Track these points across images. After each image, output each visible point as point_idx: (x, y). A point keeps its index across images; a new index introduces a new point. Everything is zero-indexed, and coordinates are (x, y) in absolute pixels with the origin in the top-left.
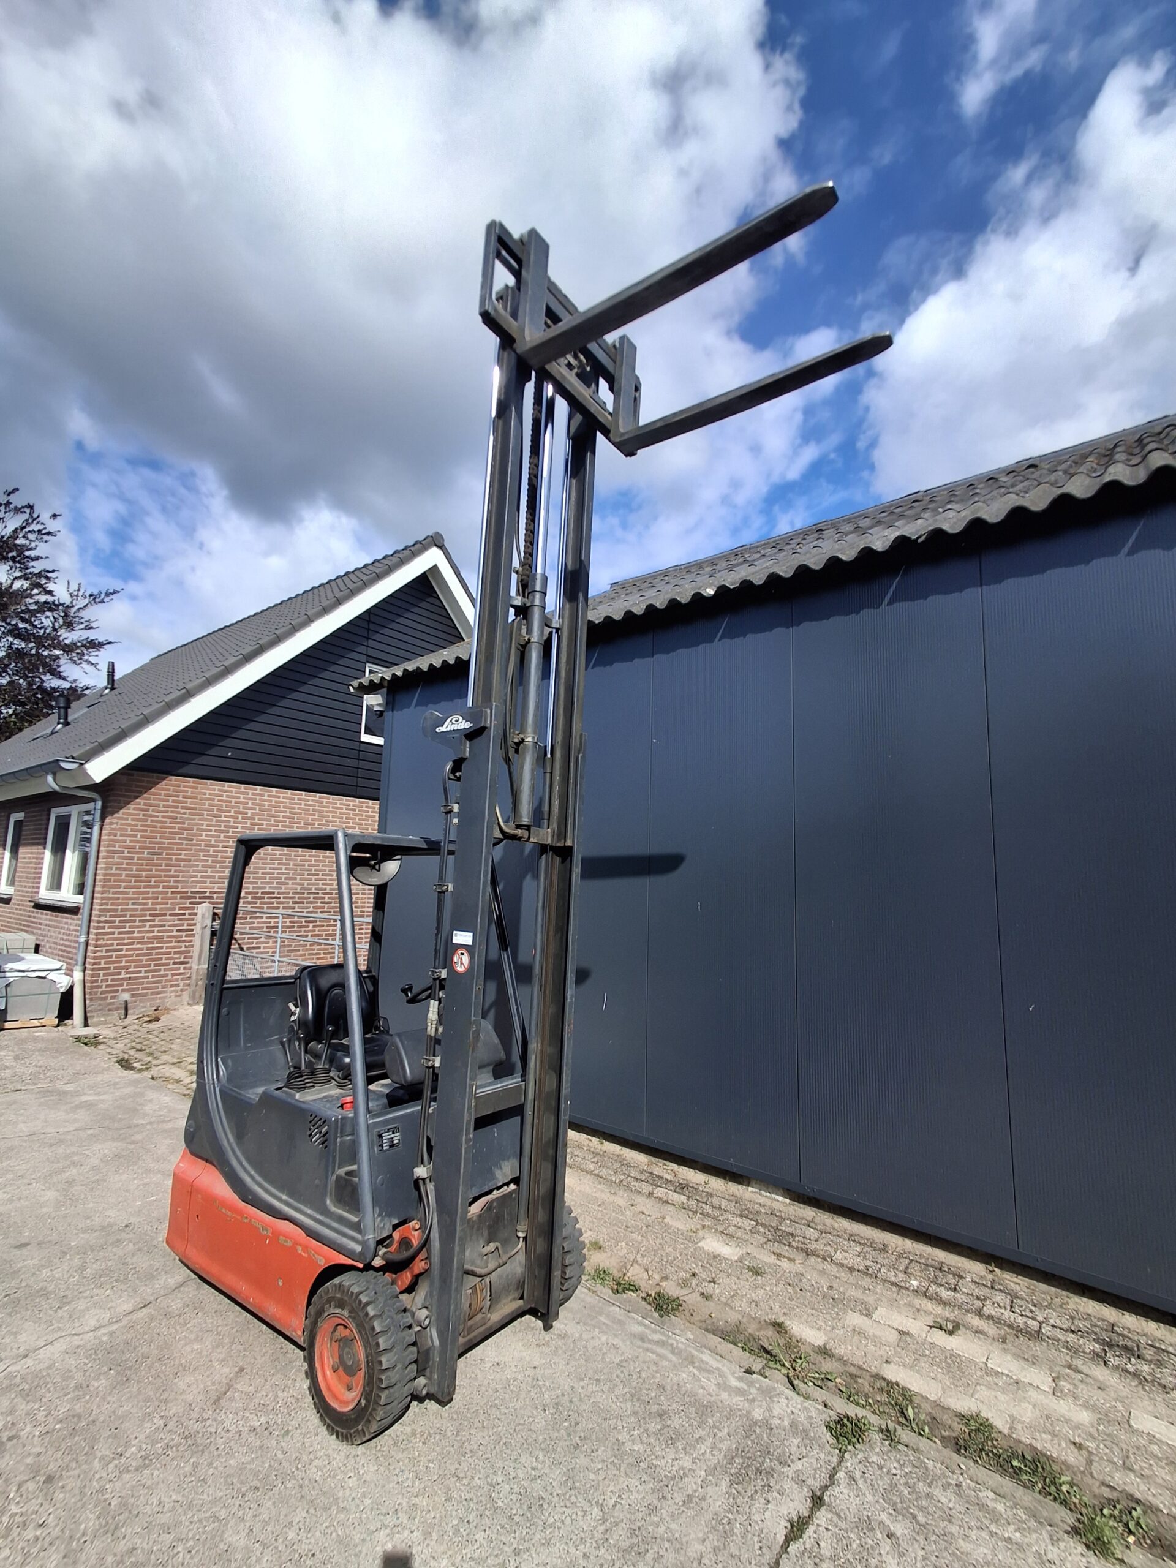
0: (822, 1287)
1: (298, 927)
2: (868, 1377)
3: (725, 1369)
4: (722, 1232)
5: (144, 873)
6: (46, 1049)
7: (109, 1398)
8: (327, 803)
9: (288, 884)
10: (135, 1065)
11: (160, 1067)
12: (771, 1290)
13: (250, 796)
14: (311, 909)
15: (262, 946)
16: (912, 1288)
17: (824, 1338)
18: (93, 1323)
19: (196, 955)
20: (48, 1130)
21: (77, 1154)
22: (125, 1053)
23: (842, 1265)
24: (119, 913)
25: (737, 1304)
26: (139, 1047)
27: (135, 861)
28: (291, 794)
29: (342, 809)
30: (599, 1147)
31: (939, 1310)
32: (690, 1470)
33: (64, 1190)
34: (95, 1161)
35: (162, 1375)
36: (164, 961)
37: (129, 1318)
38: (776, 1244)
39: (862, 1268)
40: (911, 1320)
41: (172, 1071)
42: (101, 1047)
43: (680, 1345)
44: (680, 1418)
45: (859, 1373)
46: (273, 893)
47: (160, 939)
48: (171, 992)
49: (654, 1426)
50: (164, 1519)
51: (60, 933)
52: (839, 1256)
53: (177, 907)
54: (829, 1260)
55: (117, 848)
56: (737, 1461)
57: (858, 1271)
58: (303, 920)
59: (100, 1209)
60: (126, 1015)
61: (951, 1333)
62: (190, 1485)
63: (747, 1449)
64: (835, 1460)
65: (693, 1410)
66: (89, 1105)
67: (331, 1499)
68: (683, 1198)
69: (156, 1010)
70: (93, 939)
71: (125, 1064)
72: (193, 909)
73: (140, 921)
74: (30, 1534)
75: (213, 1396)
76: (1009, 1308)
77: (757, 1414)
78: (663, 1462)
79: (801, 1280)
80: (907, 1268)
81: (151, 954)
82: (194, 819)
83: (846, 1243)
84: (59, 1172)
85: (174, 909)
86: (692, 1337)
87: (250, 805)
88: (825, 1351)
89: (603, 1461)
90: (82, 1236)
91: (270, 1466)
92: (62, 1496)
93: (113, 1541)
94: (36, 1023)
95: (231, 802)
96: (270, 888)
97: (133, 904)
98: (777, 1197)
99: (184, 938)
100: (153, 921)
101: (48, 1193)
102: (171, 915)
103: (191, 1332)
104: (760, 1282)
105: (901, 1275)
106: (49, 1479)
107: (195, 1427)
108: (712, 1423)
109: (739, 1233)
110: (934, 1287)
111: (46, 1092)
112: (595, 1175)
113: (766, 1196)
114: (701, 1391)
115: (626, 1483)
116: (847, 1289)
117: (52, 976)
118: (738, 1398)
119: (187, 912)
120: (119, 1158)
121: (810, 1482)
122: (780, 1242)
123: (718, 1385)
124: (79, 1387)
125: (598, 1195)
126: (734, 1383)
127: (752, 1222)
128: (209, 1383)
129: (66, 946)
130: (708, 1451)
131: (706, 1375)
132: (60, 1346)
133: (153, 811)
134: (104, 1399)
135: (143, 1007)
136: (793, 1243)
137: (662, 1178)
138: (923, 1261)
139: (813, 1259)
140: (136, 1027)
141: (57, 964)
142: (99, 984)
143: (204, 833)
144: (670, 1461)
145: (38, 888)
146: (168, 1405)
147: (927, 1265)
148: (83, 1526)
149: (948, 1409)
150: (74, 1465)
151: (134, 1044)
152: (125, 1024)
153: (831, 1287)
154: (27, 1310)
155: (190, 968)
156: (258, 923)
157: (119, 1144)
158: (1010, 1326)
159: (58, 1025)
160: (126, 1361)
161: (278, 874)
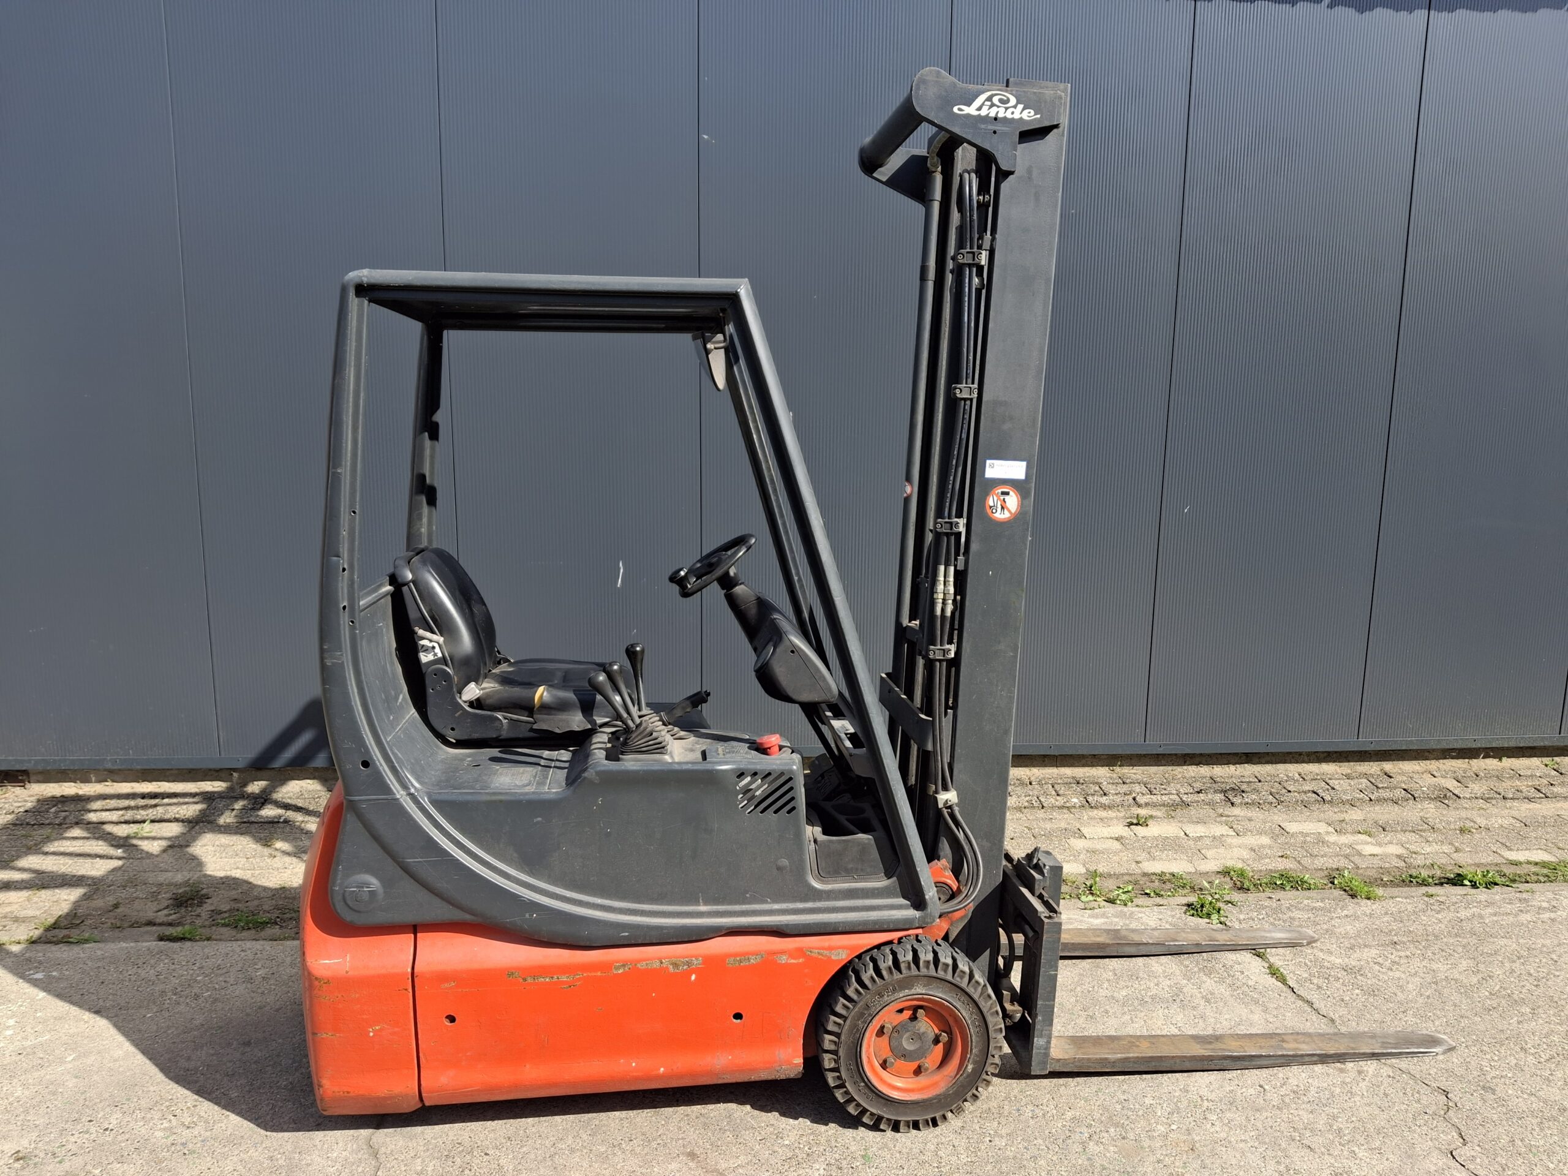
0: (1023, 830)
2: (1146, 878)
16: (1078, 805)
31: (1115, 813)
40: (1107, 828)
45: (1134, 877)
57: (1026, 808)
61: (1145, 825)
76: (1150, 793)
80: (1056, 791)
105: (1058, 798)
110: (1091, 798)
138: (1060, 781)
147: (1065, 783)
149: (1208, 873)
153: (1029, 828)
158: (1164, 805)
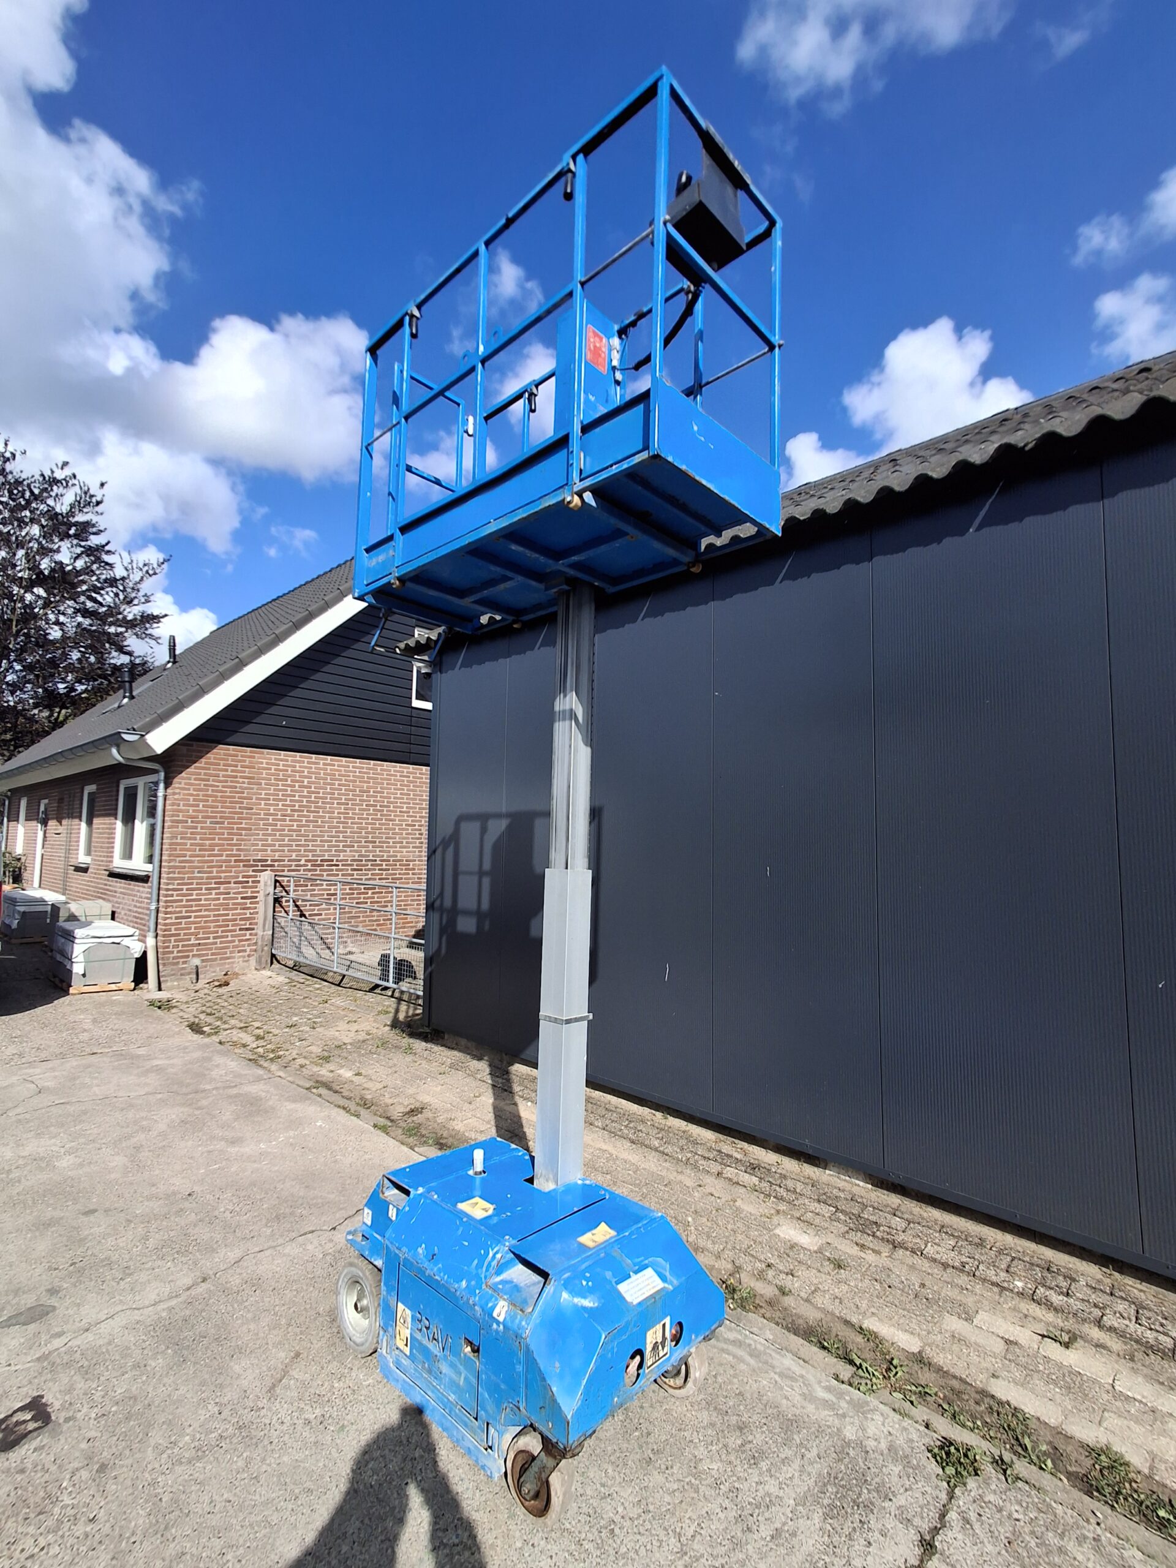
0: (914, 1285)
1: (358, 894)
2: (974, 1395)
3: (810, 1377)
4: (799, 1219)
5: (207, 842)
6: (123, 1013)
7: (165, 1380)
8: (381, 770)
9: (346, 851)
10: (205, 1029)
11: (228, 1031)
12: (856, 1286)
13: (306, 764)
14: (370, 876)
15: (323, 913)
16: (1017, 1290)
17: (920, 1344)
18: (153, 1297)
19: (260, 921)
20: (120, 1094)
21: (146, 1119)
22: (196, 1017)
23: (934, 1260)
24: (186, 881)
25: (819, 1300)
26: (209, 1011)
27: (199, 830)
28: (346, 762)
29: (396, 776)
30: (663, 1122)
31: (1050, 1317)
32: (777, 1496)
33: (132, 1155)
34: (162, 1127)
35: (218, 1357)
36: (230, 928)
37: (188, 1293)
38: (859, 1234)
39: (957, 1264)
40: (1018, 1328)
41: (240, 1035)
42: (174, 1011)
43: (759, 1346)
44: (763, 1432)
45: (963, 1387)
46: (332, 861)
47: (226, 907)
48: (240, 957)
49: (734, 1441)
50: (214, 1520)
51: (133, 900)
52: (930, 1250)
53: (241, 875)
54: (919, 1253)
55: (180, 818)
56: (830, 1490)
57: (953, 1267)
58: (362, 887)
59: (166, 1176)
60: (197, 979)
61: (1067, 1345)
62: (242, 1483)
63: (840, 1475)
64: (944, 1496)
65: (776, 1424)
66: (159, 1070)
67: (388, 1508)
68: (755, 1180)
69: (225, 975)
70: (163, 907)
71: (196, 1028)
72: (256, 876)
73: (207, 889)
74: (80, 1529)
75: (269, 1382)
76: (1134, 1319)
77: (850, 1433)
78: (744, 1486)
79: (889, 1276)
80: (1009, 1266)
81: (218, 921)
82: (252, 789)
83: (937, 1235)
84: (128, 1137)
85: (238, 877)
86: (771, 1337)
87: (306, 774)
88: (919, 1359)
89: (679, 1480)
90: (146, 1203)
91: (324, 1465)
92: (114, 1487)
93: (161, 1543)
94: (113, 987)
95: (287, 771)
96: (329, 856)
97: (199, 872)
98: (857, 1182)
99: (248, 905)
100: (219, 888)
101: (117, 1158)
102: (235, 883)
103: (249, 1311)
104: (844, 1276)
105: (1003, 1275)
106: (103, 1468)
107: (248, 1416)
108: (798, 1442)
109: (817, 1220)
110: (1042, 1290)
111: (119, 1055)
112: (660, 1152)
113: (845, 1180)
114: (784, 1401)
115: (706, 1509)
116: (942, 1288)
117: (126, 942)
118: (826, 1412)
119: (250, 880)
120: (186, 1123)
121: (917, 1521)
122: (863, 1232)
123: (803, 1395)
124: (136, 1366)
125: (664, 1173)
126: (821, 1394)
127: (831, 1208)
128: (265, 1369)
129: (140, 913)
130: (796, 1475)
131: (789, 1383)
132: (120, 1321)
133: (213, 781)
134: (160, 1380)
135: (214, 972)
136: (878, 1233)
137: (731, 1156)
138: (1027, 1259)
139: (900, 1252)
140: (206, 991)
141: (130, 931)
142: (171, 949)
143: (263, 802)
144: (754, 1485)
145: (112, 857)
146: (225, 1391)
147: (1032, 1264)
148: (133, 1524)
149: (1071, 1437)
150: (127, 1452)
151: (204, 1008)
152: (197, 988)
153: (923, 1285)
154: (91, 1280)
155: (256, 935)
156: (319, 890)
157: (186, 1109)
158: (1137, 1342)
159: (134, 989)
160: (183, 1340)
161: (336, 841)
